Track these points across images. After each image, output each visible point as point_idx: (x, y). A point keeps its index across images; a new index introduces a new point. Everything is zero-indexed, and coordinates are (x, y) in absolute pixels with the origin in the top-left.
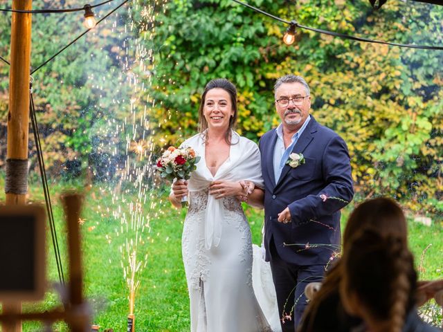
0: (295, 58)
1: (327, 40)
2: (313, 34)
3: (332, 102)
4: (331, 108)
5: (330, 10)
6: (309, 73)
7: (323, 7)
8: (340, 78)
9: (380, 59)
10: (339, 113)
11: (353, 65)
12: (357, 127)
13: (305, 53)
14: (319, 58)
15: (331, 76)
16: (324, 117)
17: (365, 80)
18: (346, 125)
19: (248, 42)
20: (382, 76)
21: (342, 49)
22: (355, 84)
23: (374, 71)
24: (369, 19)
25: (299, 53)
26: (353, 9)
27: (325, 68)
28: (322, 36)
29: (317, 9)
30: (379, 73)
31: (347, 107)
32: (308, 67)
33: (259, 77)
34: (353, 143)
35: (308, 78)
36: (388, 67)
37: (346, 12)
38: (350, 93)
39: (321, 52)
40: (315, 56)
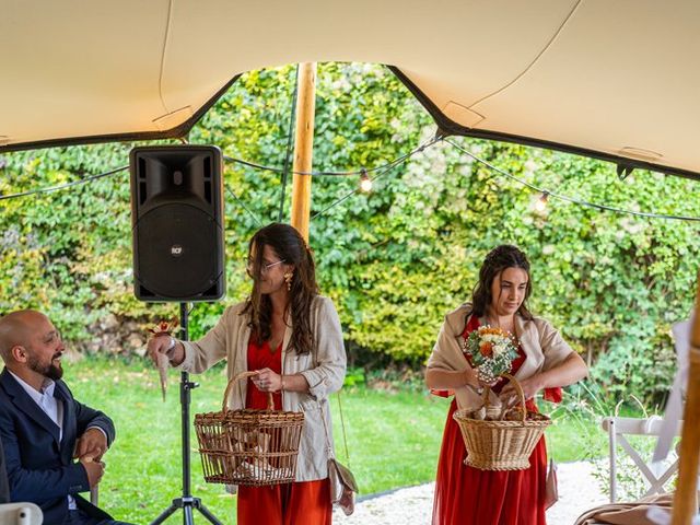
0: (380, 261)
1: (413, 245)
2: (402, 241)
3: (415, 299)
4: (413, 305)
5: (420, 218)
6: (394, 274)
7: (413, 216)
8: (419, 278)
9: (459, 262)
10: (421, 309)
11: (434, 268)
12: (434, 322)
13: (392, 257)
14: (405, 261)
15: (413, 277)
16: (405, 312)
17: (443, 280)
18: (425, 319)
20: (460, 277)
21: (425, 253)
22: (434, 284)
23: (452, 273)
24: (447, 228)
25: (386, 257)
26: (437, 218)
27: (407, 270)
28: (409, 241)
29: (408, 217)
30: (456, 274)
31: (428, 303)
32: (395, 269)
33: (351, 277)
34: (430, 335)
35: (394, 279)
36: (465, 270)
37: (431, 221)
38: (432, 291)
39: (407, 257)
40: (402, 259)
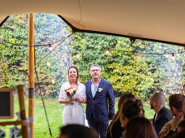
0: (115, 62)
1: (124, 57)
2: (120, 55)
3: (126, 74)
4: (126, 76)
5: (125, 48)
6: (120, 66)
7: (123, 47)
8: (129, 67)
9: (140, 62)
10: (128, 77)
11: (132, 64)
12: (133, 81)
13: (118, 61)
14: (122, 62)
15: (126, 67)
16: (124, 78)
17: (135, 68)
18: (130, 80)
19: (102, 58)
20: (140, 66)
21: (129, 59)
22: (133, 69)
23: (138, 65)
24: (136, 51)
25: (117, 61)
26: (131, 48)
27: (124, 65)
28: (123, 56)
29: (121, 48)
30: (139, 66)
31: (131, 75)
32: (120, 65)
33: (106, 68)
34: (132, 85)
35: (119, 68)
36: (142, 64)
37: (130, 49)
38: (131, 71)
39: (123, 60)
40: (121, 61)
